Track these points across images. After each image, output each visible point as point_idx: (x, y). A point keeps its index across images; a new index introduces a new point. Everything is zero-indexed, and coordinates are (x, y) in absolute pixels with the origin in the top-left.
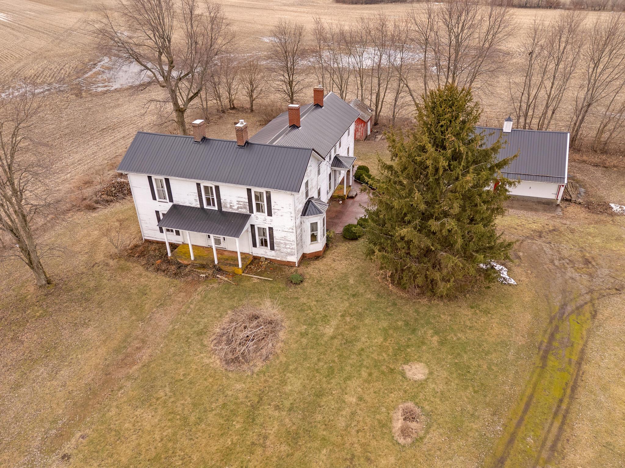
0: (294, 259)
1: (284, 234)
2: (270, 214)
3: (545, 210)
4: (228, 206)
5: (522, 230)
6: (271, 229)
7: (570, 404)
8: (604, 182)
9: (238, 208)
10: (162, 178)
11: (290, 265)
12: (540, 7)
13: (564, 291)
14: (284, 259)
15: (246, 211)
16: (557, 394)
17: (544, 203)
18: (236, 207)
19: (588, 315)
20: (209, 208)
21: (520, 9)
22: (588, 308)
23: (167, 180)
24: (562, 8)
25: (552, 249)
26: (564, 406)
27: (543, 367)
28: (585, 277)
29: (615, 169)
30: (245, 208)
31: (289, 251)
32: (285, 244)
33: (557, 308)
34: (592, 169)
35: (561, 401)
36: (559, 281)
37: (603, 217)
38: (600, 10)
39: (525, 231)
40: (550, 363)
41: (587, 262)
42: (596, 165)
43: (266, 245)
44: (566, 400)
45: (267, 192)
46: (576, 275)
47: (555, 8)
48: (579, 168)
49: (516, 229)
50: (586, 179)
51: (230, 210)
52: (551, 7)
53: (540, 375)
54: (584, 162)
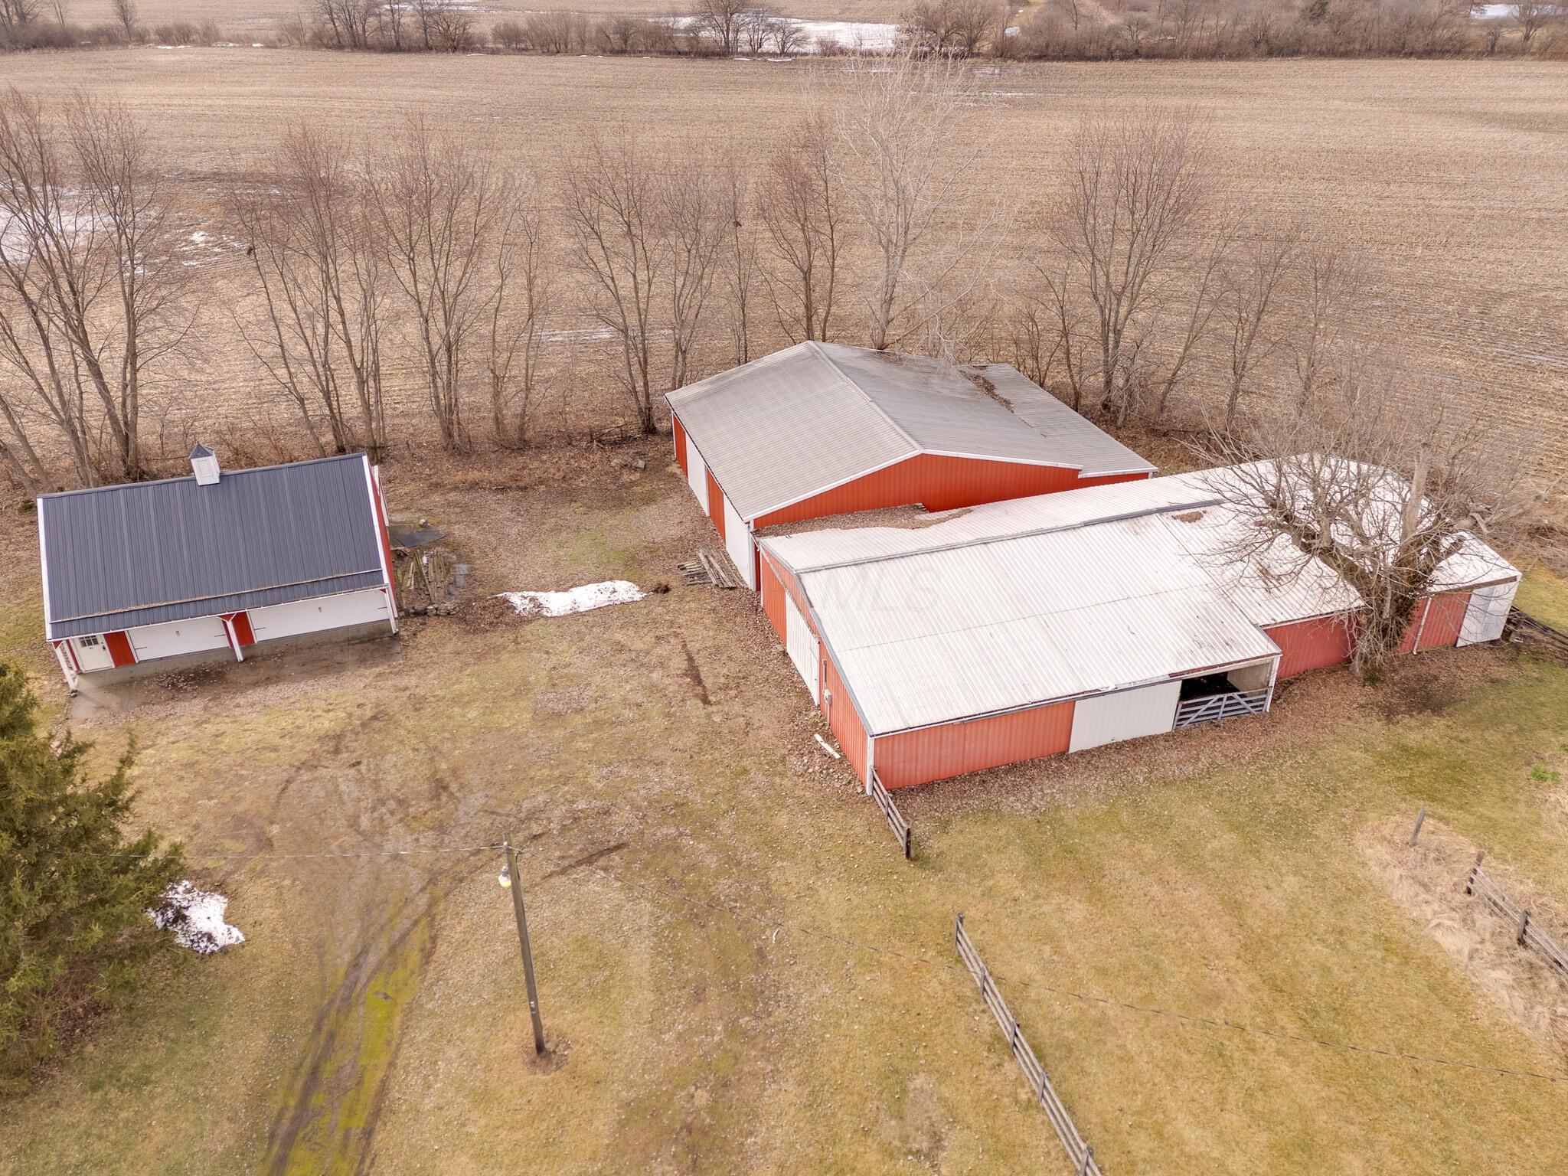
3: (362, 661)
5: (292, 747)
8: (514, 531)
12: (430, 49)
13: (367, 909)
17: (362, 641)
19: (414, 959)
21: (385, 56)
22: (417, 936)
24: (479, 51)
25: (360, 781)
28: (427, 839)
29: (542, 488)
33: (342, 972)
34: (492, 498)
36: (362, 878)
37: (496, 638)
38: (558, 52)
39: (299, 746)
41: (439, 789)
42: (502, 489)
46: (406, 842)
47: (465, 50)
48: (465, 508)
49: (275, 749)
50: (473, 534)
52: (455, 49)
54: (475, 485)
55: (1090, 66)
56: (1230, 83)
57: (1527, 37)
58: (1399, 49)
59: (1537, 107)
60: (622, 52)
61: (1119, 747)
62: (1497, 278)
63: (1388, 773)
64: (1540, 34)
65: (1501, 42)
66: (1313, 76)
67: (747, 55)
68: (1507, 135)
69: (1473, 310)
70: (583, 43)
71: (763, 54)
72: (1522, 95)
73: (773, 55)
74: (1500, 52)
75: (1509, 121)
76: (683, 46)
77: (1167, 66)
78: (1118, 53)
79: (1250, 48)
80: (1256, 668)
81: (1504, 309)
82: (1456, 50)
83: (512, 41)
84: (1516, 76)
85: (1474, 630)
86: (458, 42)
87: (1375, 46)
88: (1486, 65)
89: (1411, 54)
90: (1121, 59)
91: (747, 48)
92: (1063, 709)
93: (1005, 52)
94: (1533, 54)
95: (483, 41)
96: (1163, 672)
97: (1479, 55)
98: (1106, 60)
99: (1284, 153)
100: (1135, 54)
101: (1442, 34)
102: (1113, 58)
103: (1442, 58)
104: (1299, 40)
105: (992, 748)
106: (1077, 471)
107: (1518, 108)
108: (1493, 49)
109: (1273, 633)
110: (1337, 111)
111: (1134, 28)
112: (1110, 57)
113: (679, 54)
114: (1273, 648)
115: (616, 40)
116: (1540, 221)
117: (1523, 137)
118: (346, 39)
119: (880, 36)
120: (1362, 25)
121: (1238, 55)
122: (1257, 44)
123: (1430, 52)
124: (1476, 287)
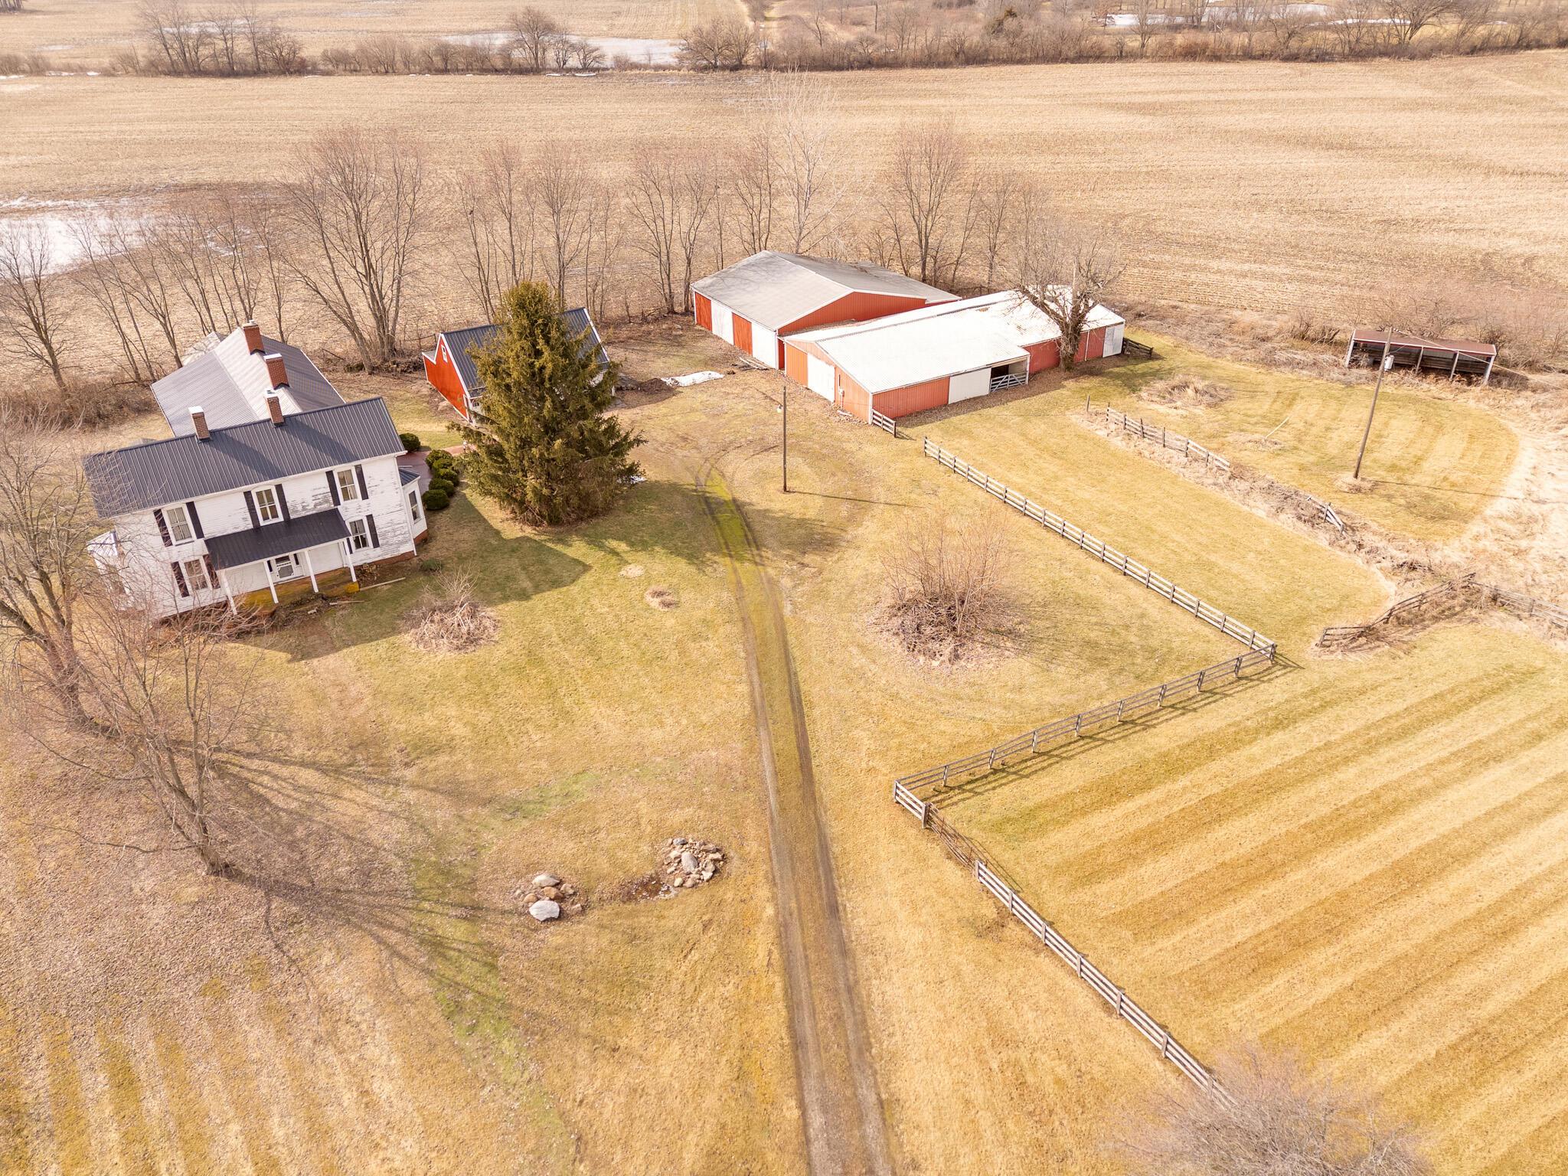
0: (410, 547)
1: (388, 518)
2: (365, 496)
4: (300, 508)
6: (370, 517)
7: (753, 534)
9: (315, 506)
10: (182, 504)
11: (406, 557)
12: (265, 72)
13: (687, 469)
14: (396, 554)
15: (329, 505)
16: (741, 533)
18: (312, 506)
19: (719, 477)
20: (268, 523)
22: (713, 472)
23: (191, 506)
24: (312, 73)
26: (750, 537)
27: (718, 523)
28: (693, 451)
30: (327, 502)
31: (401, 538)
32: (394, 531)
35: (746, 536)
36: (677, 462)
38: (387, 72)
40: (721, 519)
41: (685, 439)
43: (365, 544)
44: (749, 534)
45: (356, 467)
46: (685, 453)
47: (300, 72)
51: (304, 514)
52: (290, 72)
53: (720, 529)
55: (836, 75)
56: (945, 87)
57: (1143, 45)
58: (1055, 57)
59: (1150, 98)
60: (445, 71)
61: (969, 400)
62: (1122, 206)
63: (1077, 396)
64: (1152, 42)
65: (1125, 48)
66: (1001, 79)
67: (554, 71)
68: (1131, 118)
69: (1110, 224)
70: (406, 64)
71: (569, 70)
72: (1140, 89)
73: (577, 70)
74: (1126, 57)
75: (1129, 108)
76: (499, 64)
77: (894, 73)
78: (856, 64)
79: (952, 58)
80: (1020, 363)
81: (1127, 221)
82: (1096, 56)
83: (342, 63)
84: (1136, 75)
85: (1109, 349)
86: (292, 66)
87: (1041, 54)
88: (1117, 66)
89: (1066, 60)
90: (859, 68)
91: (554, 65)
92: (944, 382)
93: (768, 63)
94: (1147, 57)
95: (314, 65)
96: (983, 364)
97: (1112, 59)
98: (848, 69)
99: (991, 137)
100: (868, 64)
101: (1086, 44)
102: (852, 68)
103: (1087, 62)
104: (986, 51)
105: (917, 401)
106: (925, 300)
107: (1138, 99)
108: (1122, 55)
109: (1026, 348)
110: (1020, 105)
111: (865, 44)
112: (850, 67)
113: (496, 71)
114: (1027, 353)
115: (438, 61)
116: (1147, 173)
117: (1140, 120)
118: (182, 67)
119: (665, 52)
120: (1030, 38)
121: (945, 64)
122: (957, 55)
123: (1081, 57)
124: (1111, 212)
